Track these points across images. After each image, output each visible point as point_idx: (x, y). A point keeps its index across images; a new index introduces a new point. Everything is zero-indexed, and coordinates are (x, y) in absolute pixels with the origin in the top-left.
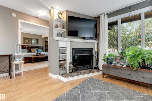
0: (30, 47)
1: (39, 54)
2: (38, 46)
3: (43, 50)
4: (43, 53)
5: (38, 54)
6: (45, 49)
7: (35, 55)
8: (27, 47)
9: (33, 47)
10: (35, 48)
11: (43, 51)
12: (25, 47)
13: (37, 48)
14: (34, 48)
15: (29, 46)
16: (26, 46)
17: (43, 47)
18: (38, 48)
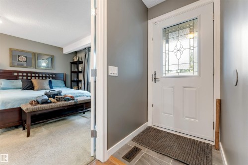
0: (31, 76)
1: (53, 96)
2: (52, 74)
3: (65, 84)
4: (67, 92)
5: (49, 96)
6: (72, 81)
7: (38, 103)
8: (23, 76)
9: (39, 77)
10: (46, 77)
11: (66, 86)
12: (16, 74)
13: (49, 77)
14: (42, 77)
15: (27, 72)
16: (18, 72)
17: (65, 76)
18: (53, 78)
